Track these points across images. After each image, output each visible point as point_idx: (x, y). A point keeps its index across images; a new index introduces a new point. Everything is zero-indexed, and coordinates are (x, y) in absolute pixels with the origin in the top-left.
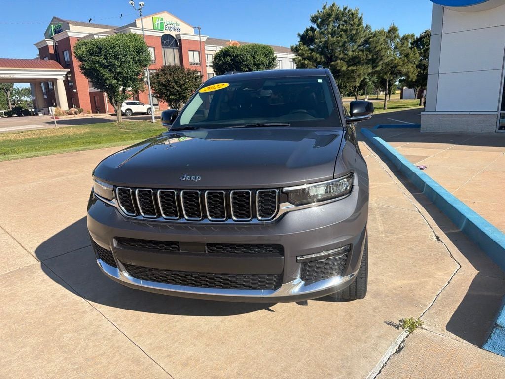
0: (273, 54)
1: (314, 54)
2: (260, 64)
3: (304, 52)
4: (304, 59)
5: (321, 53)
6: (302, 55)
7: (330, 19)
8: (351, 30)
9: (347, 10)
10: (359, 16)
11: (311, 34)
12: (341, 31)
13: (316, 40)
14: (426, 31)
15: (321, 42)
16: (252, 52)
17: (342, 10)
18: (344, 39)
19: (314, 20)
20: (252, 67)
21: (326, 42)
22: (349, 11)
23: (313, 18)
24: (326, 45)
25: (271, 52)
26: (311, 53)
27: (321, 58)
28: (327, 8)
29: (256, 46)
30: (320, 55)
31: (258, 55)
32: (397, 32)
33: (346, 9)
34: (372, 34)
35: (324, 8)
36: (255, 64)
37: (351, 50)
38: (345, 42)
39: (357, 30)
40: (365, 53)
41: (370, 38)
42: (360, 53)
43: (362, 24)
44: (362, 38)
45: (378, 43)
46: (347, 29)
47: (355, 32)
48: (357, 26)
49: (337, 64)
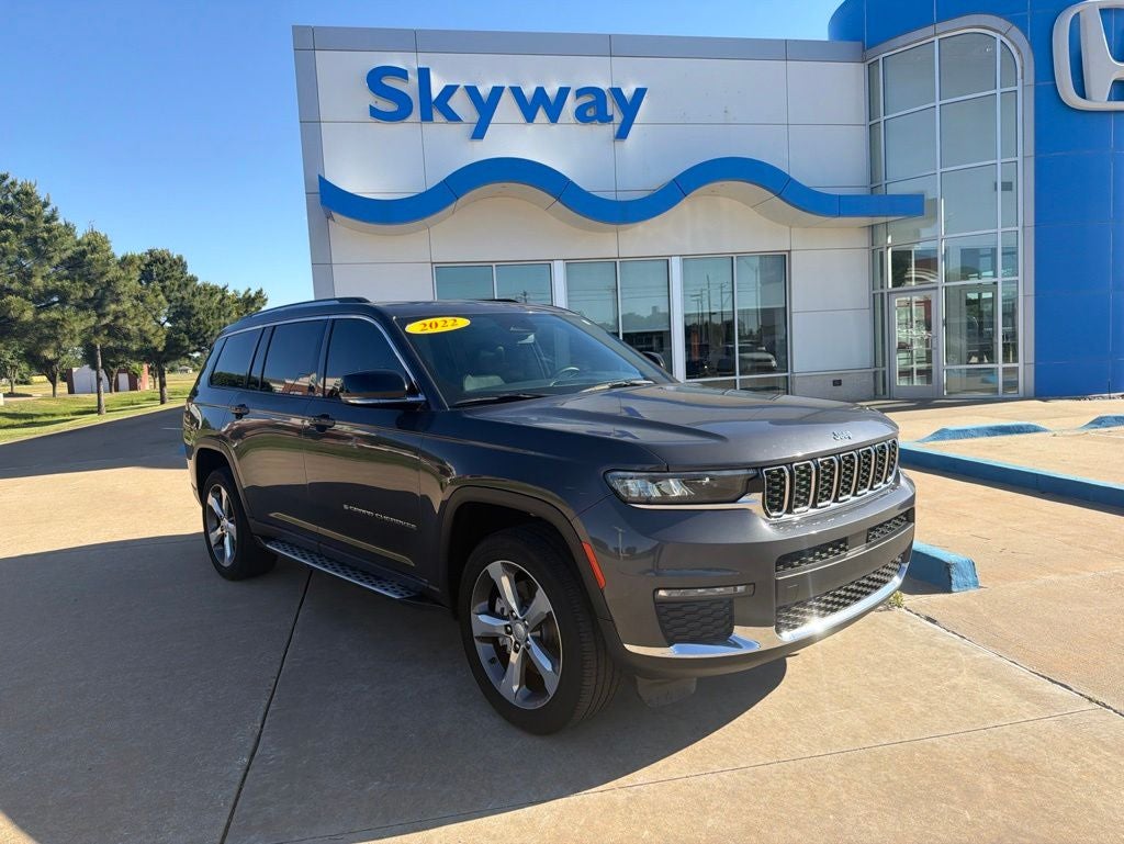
9: (8, 181)
10: (42, 199)
22: (13, 184)
34: (79, 243)
37: (40, 275)
38: (22, 255)
39: (49, 231)
40: (79, 284)
41: (83, 253)
42: (67, 283)
43: (57, 219)
44: (65, 250)
45: (108, 265)
46: (21, 225)
47: (45, 235)
48: (46, 222)
49: (8, 304)
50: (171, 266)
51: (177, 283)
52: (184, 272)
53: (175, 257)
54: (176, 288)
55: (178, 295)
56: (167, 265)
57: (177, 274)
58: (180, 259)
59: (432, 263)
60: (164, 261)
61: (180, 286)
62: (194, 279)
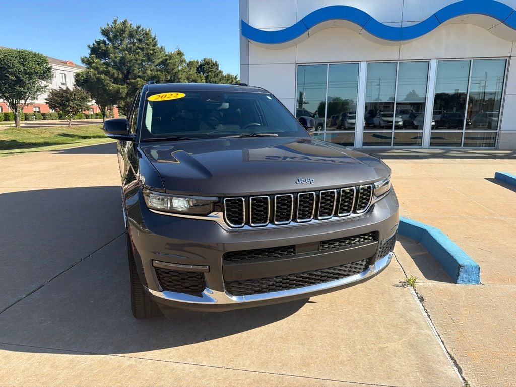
0: (47, 64)
1: (110, 69)
2: (32, 74)
3: (99, 66)
4: (101, 73)
5: (118, 69)
6: (96, 69)
7: (124, 35)
8: (147, 49)
9: (140, 29)
10: (153, 36)
11: (104, 48)
12: (136, 49)
13: (111, 55)
14: (205, 60)
15: (116, 58)
16: (20, 58)
17: (135, 28)
18: (141, 57)
19: (105, 33)
20: (21, 76)
21: (123, 58)
22: (142, 30)
23: (103, 30)
24: (123, 61)
25: (45, 61)
26: (106, 68)
27: (118, 74)
28: (118, 22)
29: (25, 52)
30: (117, 71)
31: (28, 63)
32: (183, 57)
33: (139, 27)
34: (166, 56)
35: (115, 22)
36: (25, 73)
37: (149, 70)
38: (143, 61)
39: (153, 50)
40: (164, 73)
41: (167, 60)
42: (159, 73)
43: (157, 45)
44: (159, 59)
45: (175, 65)
46: (143, 48)
47: (151, 52)
48: (153, 46)
49: (137, 82)
50: (212, 66)
51: (214, 74)
52: (217, 69)
53: (214, 62)
54: (213, 76)
55: (214, 79)
56: (210, 66)
57: (214, 70)
58: (216, 63)
59: (296, 64)
60: (209, 64)
61: (215, 75)
62: (221, 72)
